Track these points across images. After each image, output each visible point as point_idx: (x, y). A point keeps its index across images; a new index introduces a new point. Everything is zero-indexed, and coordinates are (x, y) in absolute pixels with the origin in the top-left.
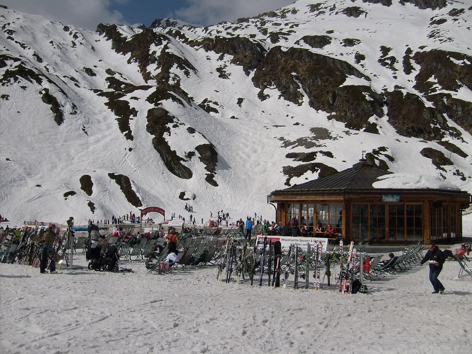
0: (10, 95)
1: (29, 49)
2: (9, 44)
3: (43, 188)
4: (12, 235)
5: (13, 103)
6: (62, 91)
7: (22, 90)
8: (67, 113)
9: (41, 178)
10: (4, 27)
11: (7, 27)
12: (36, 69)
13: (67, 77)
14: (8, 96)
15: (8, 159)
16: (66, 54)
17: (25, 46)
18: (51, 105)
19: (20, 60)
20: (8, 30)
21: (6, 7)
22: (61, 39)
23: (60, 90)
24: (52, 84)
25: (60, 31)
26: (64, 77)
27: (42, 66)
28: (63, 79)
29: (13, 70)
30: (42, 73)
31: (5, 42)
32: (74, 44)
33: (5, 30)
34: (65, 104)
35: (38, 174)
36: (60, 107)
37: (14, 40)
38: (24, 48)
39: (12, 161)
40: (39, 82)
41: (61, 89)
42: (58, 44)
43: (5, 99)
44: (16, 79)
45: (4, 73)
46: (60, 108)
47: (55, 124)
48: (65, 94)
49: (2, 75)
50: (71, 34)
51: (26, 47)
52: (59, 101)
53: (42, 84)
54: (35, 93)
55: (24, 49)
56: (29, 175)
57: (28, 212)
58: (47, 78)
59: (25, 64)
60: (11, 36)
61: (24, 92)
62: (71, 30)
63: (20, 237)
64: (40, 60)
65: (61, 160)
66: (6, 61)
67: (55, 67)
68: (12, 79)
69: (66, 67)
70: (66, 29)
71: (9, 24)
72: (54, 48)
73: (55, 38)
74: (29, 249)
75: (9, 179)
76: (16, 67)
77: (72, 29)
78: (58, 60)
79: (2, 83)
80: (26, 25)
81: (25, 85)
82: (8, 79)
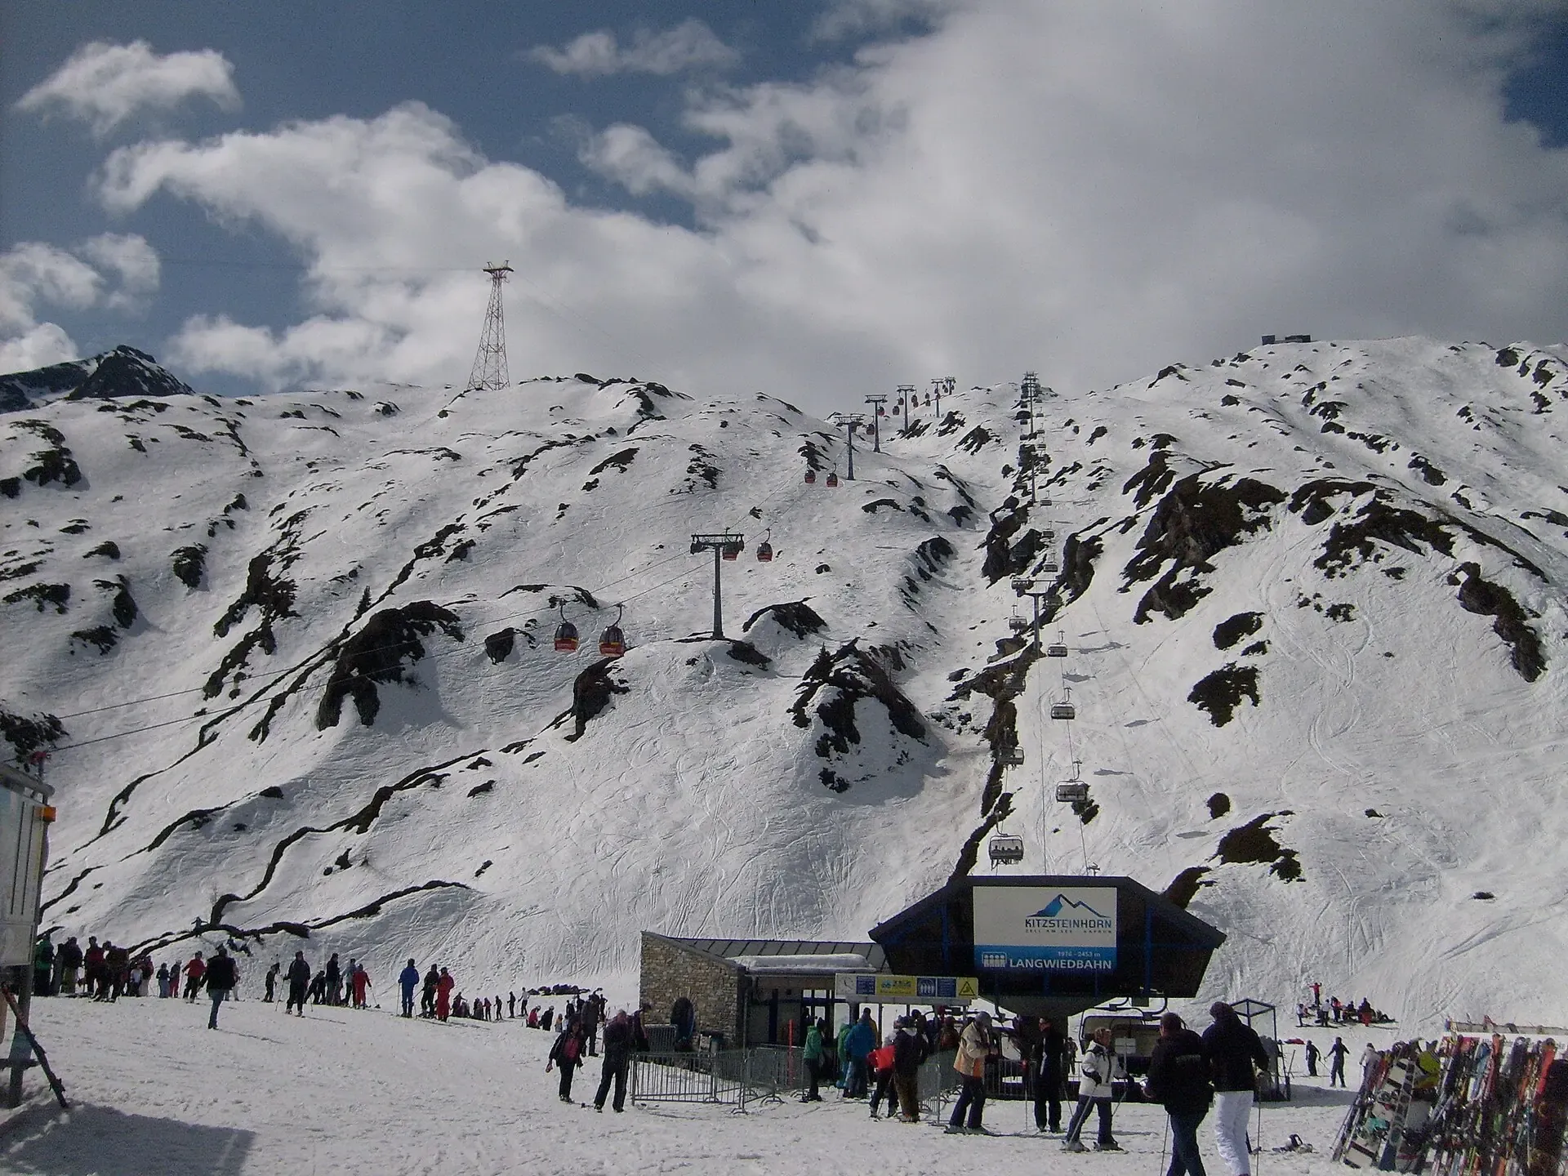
0: (1355, 604)
1: (1395, 448)
2: (1331, 447)
3: (1503, 902)
4: (1410, 1069)
5: (1368, 629)
6: (1526, 564)
7: (1391, 580)
8: (1552, 638)
9: (1490, 867)
10: (1308, 399)
11: (1319, 398)
12: (1428, 505)
13: (1535, 514)
14: (1350, 607)
15: (1371, 813)
16: (1517, 440)
17: (1383, 440)
18: (1494, 617)
19: (1371, 487)
20: (1320, 405)
21: (1306, 339)
22: (1495, 394)
23: (1517, 562)
24: (1488, 545)
25: (1486, 372)
26: (1526, 516)
27: (1444, 493)
28: (1524, 523)
29: (1354, 522)
30: (1446, 515)
31: (1320, 443)
32: (1542, 402)
33: (1313, 407)
34: (1543, 604)
35: (1477, 856)
36: (1525, 618)
37: (1343, 432)
38: (1380, 448)
39: (1385, 820)
40: (1444, 545)
41: (1521, 559)
42: (1488, 414)
43: (1340, 618)
44: (1367, 550)
45: (1327, 537)
46: (1525, 623)
47: (1517, 678)
48: (1536, 571)
49: (1323, 545)
50: (1524, 370)
51: (1385, 444)
52: (1518, 598)
53: (1454, 551)
54: (1433, 584)
55: (1380, 451)
56: (1448, 859)
57: (1457, 990)
58: (1466, 527)
59: (1388, 497)
60: (1334, 421)
61: (1399, 588)
62: (1521, 358)
63: (1436, 1074)
64: (1435, 477)
65: (1551, 800)
66: (1329, 500)
67: (1487, 489)
68: (1355, 554)
69: (1524, 483)
70: (1507, 358)
71: (1322, 386)
72: (1477, 428)
73: (1472, 395)
74: (1475, 1121)
75: (1381, 878)
76: (1361, 512)
77: (1527, 352)
78: (1496, 465)
79: (1325, 571)
80: (1375, 377)
81: (1396, 565)
82: (1342, 554)
